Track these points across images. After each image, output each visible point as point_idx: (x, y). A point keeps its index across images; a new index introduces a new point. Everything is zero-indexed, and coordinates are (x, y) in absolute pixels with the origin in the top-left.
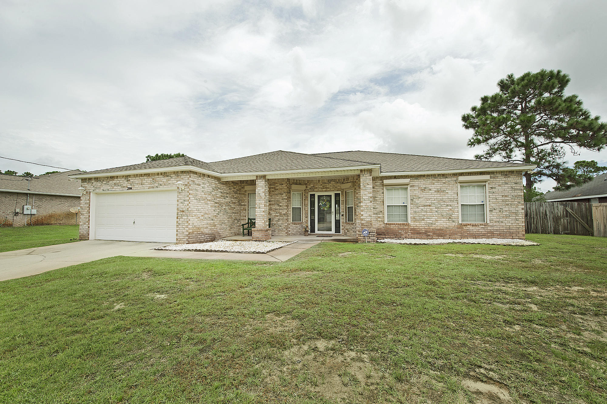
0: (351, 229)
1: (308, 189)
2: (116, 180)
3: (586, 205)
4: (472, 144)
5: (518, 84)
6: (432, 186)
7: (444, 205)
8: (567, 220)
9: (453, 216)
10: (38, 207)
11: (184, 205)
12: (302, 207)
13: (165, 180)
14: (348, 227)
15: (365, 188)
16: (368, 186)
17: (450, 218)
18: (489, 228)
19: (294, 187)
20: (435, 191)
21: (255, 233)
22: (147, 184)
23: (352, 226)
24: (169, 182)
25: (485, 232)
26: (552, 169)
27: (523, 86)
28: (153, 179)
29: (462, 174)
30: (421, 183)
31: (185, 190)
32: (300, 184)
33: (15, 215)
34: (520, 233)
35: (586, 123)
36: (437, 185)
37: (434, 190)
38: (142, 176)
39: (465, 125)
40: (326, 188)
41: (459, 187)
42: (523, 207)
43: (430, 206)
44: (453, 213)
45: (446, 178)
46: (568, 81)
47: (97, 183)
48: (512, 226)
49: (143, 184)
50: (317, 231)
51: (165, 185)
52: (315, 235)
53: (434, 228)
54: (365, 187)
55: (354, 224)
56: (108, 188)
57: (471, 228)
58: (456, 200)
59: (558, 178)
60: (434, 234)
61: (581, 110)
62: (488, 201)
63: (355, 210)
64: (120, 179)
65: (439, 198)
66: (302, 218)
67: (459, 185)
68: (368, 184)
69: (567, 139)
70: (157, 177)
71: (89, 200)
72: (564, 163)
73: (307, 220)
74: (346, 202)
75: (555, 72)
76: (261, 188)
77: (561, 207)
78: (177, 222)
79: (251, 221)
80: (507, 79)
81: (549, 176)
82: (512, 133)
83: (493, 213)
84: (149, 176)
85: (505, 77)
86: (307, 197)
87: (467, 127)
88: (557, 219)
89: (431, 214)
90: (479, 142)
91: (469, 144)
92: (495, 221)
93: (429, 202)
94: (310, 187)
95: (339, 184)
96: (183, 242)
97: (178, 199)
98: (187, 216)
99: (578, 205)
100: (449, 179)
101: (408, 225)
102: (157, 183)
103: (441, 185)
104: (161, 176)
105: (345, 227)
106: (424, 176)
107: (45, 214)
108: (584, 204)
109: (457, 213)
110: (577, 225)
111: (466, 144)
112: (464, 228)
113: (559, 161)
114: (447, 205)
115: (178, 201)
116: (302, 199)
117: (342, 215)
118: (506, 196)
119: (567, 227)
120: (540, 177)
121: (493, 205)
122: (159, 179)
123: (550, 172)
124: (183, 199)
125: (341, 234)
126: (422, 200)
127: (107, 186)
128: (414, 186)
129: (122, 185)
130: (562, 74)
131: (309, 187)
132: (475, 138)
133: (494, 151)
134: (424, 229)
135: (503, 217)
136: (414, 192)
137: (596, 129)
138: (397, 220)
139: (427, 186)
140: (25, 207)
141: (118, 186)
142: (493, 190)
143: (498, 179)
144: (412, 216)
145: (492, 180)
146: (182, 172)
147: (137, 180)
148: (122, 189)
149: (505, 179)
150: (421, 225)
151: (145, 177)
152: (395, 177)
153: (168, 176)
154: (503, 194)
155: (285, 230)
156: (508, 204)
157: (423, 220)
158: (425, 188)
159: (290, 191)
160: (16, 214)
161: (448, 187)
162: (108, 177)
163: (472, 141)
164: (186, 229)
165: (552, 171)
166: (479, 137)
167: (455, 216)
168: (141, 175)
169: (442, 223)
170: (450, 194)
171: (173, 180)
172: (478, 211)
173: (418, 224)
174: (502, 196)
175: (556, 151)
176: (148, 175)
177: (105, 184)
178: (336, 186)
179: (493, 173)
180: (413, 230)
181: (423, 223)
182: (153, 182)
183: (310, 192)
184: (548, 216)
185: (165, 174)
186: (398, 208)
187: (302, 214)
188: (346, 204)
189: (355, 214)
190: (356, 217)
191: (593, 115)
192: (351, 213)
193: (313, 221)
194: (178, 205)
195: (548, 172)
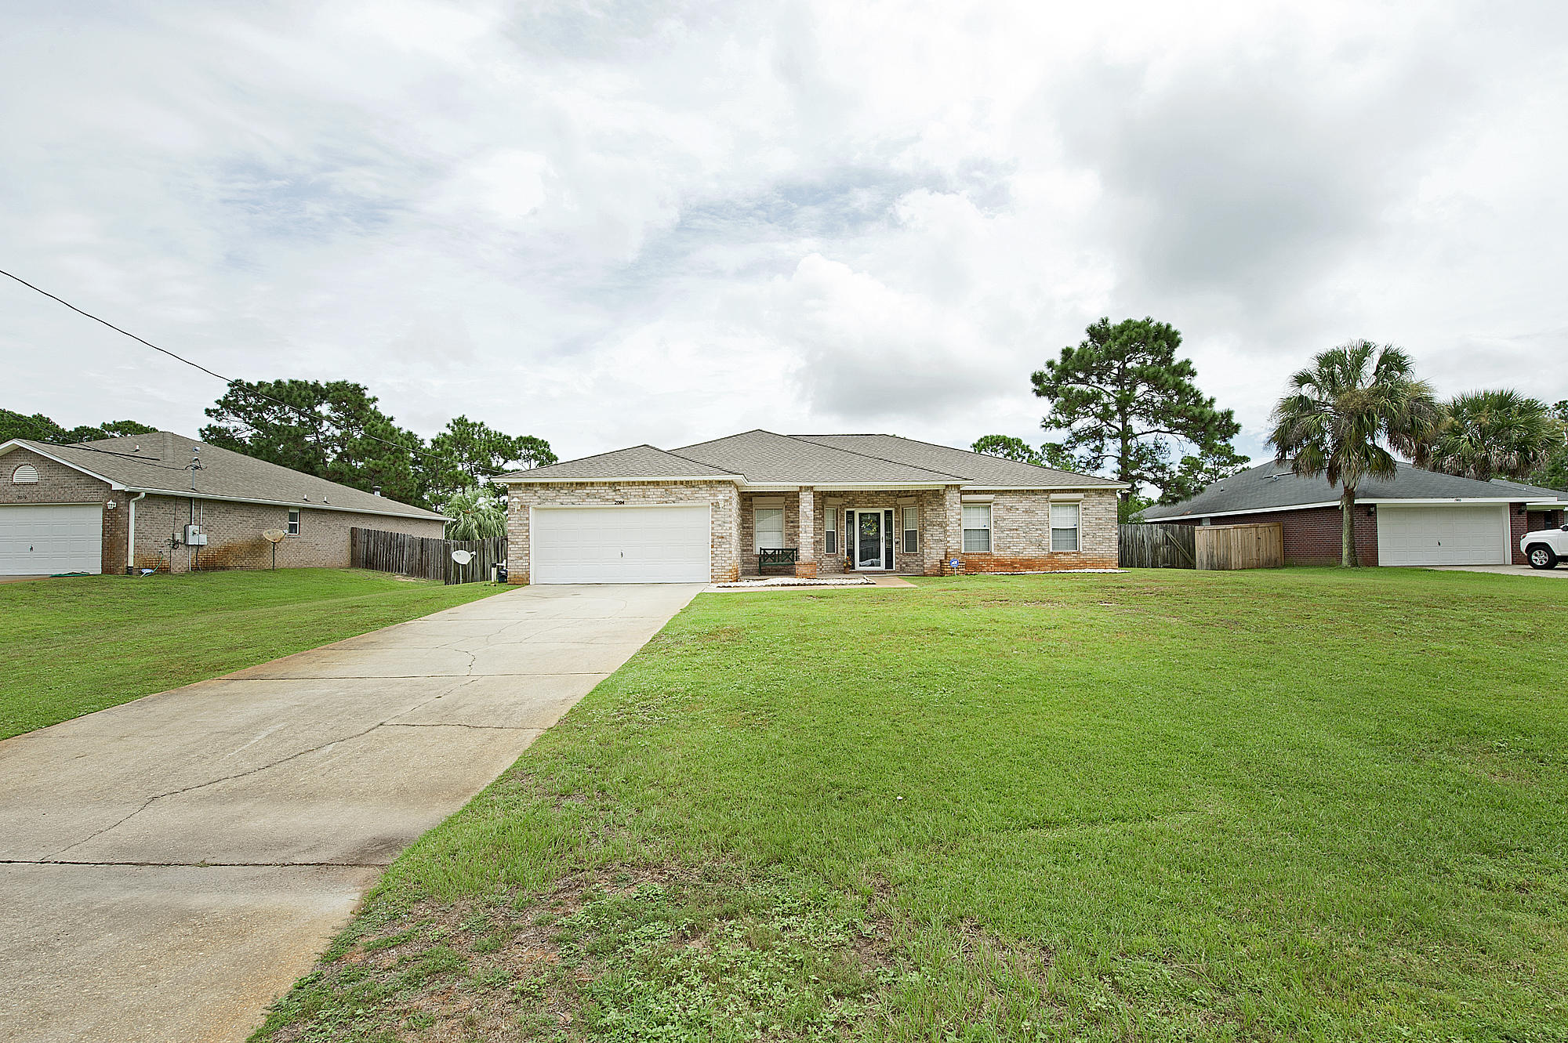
0: (913, 562)
1: (845, 502)
2: (590, 488)
3: (1188, 529)
4: (1046, 425)
5: (1115, 339)
6: (1020, 504)
7: (1033, 530)
8: (1167, 548)
9: (1043, 542)
10: (207, 529)
11: (725, 528)
12: (837, 531)
13: (688, 492)
14: (907, 559)
15: (952, 508)
16: (955, 506)
17: (1040, 545)
18: (1081, 557)
19: (830, 500)
20: (1023, 511)
21: (800, 568)
22: (654, 496)
23: (915, 558)
24: (696, 495)
25: (1077, 562)
26: (1156, 471)
27: (1121, 343)
28: (666, 490)
29: (1053, 491)
30: (1007, 500)
31: (726, 507)
32: (835, 496)
33: (173, 547)
34: (1113, 562)
35: (1197, 411)
36: (1025, 504)
37: (1022, 509)
38: (644, 485)
39: (1035, 390)
40: (873, 503)
41: (1050, 506)
42: (1117, 531)
43: (1017, 530)
44: (1044, 539)
45: (1036, 494)
46: (1179, 341)
47: (547, 492)
48: (1105, 554)
49: (646, 496)
50: (858, 568)
51: (689, 499)
52: (856, 572)
53: (1021, 558)
54: (951, 506)
55: (918, 555)
56: (572, 501)
57: (1062, 557)
58: (1047, 523)
59: (1164, 485)
60: (1021, 565)
61: (1192, 390)
62: (1081, 524)
63: (921, 535)
64: (599, 488)
65: (1027, 519)
66: (837, 548)
67: (1050, 504)
68: (956, 503)
69: (1173, 428)
70: (673, 487)
71: (528, 519)
72: (1171, 464)
73: (844, 551)
74: (903, 524)
75: (1164, 325)
76: (808, 504)
77: (1161, 531)
78: (712, 552)
79: (764, 552)
80: (1100, 323)
81: (1153, 482)
82: (1106, 416)
83: (1086, 539)
84: (658, 485)
85: (1096, 322)
86: (842, 516)
87: (1039, 394)
88: (1155, 548)
89: (1018, 540)
90: (1059, 425)
91: (1043, 426)
92: (1088, 548)
93: (1016, 525)
94: (848, 500)
95: (892, 497)
96: (724, 580)
97: (713, 520)
98: (730, 544)
99: (1179, 528)
100: (1040, 497)
101: (990, 554)
102: (673, 496)
103: (1030, 504)
104: (681, 486)
105: (901, 560)
106: (1010, 491)
107: (218, 544)
108: (1186, 526)
109: (1048, 539)
110: (1178, 554)
111: (1039, 424)
112: (1055, 557)
113: (1165, 461)
114: (1037, 529)
115: (713, 523)
116: (837, 517)
117: (897, 543)
118: (1100, 519)
119: (1168, 558)
120: (1140, 482)
121: (1086, 529)
122: (676, 490)
123: (1153, 477)
124: (723, 519)
125: (894, 569)
126: (1008, 522)
127: (570, 497)
128: (998, 504)
129: (604, 496)
130: (1173, 329)
131: (846, 500)
132: (1052, 417)
133: (1078, 438)
134: (1009, 560)
135: (1097, 544)
136: (998, 512)
137: (1207, 420)
138: (978, 549)
139: (1013, 504)
140: (191, 528)
141: (596, 498)
142: (1087, 511)
143: (1092, 499)
144: (995, 542)
145: (1086, 499)
146: (720, 482)
147: (633, 490)
148: (604, 503)
149: (1098, 499)
150: (1006, 555)
151: (649, 487)
152: (975, 492)
153: (693, 487)
154: (1097, 516)
155: (819, 564)
156: (1102, 528)
157: (1009, 548)
158: (1012, 507)
159: (823, 506)
160: (175, 544)
161: (1038, 507)
162: (572, 484)
163: (1048, 420)
164: (728, 562)
165: (1156, 476)
166: (1059, 416)
167: (1046, 542)
168: (643, 483)
169: (1031, 552)
170: (1040, 515)
171: (704, 493)
172: (1070, 535)
173: (1003, 552)
174: (1097, 518)
175: (1159, 448)
176: (657, 483)
178: (887, 500)
179: (1087, 490)
180: (997, 560)
181: (1008, 552)
182: (666, 494)
183: (847, 507)
184: (1146, 544)
185: (688, 484)
186: (978, 532)
187: (837, 541)
188: (903, 526)
189: (922, 540)
190: (921, 546)
191: (1206, 397)
192: (912, 540)
193: (851, 553)
194: (713, 528)
195: (1151, 476)
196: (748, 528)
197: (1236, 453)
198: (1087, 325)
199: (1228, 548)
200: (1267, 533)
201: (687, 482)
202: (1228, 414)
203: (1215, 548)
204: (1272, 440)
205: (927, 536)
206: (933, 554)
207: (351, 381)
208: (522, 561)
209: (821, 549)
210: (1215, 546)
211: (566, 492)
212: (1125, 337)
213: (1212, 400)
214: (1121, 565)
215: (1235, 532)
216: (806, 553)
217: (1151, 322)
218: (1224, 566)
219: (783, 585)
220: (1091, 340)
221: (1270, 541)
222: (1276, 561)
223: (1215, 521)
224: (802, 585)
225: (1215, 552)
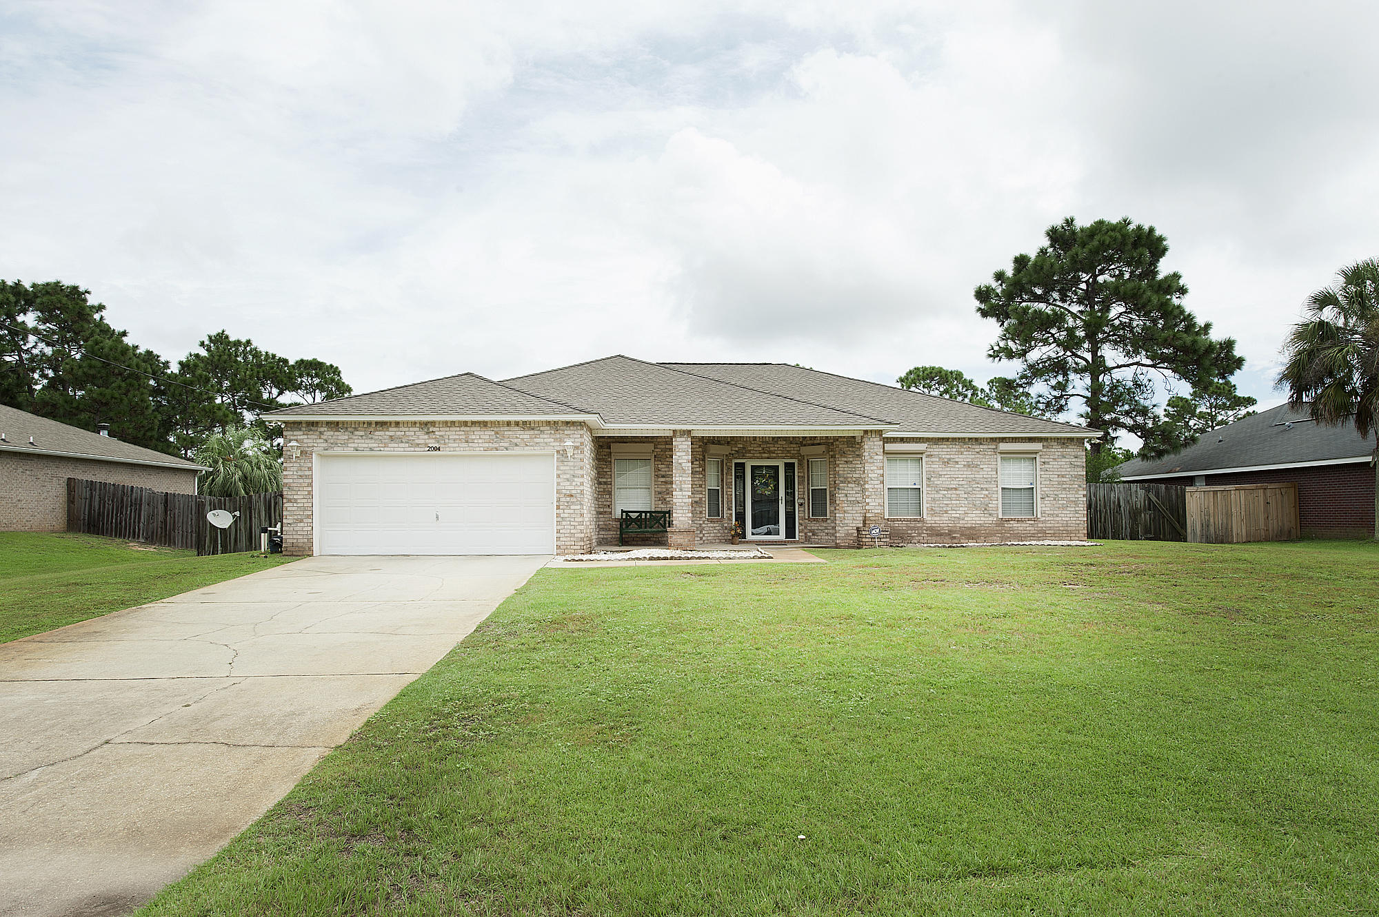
0: (822, 530)
1: (733, 452)
2: (395, 429)
3: (1176, 490)
4: (995, 355)
5: (1083, 245)
6: (960, 456)
7: (977, 489)
8: (1150, 515)
9: (990, 505)
11: (574, 483)
12: (723, 488)
13: (525, 436)
14: (814, 526)
15: (872, 461)
16: (876, 457)
17: (986, 509)
18: (1039, 525)
19: (713, 449)
20: (964, 465)
21: (674, 537)
22: (480, 441)
23: (825, 525)
24: (536, 440)
25: (1034, 532)
26: (1136, 416)
27: (1091, 251)
28: (497, 433)
29: (1003, 440)
30: (943, 451)
31: (576, 456)
32: (719, 443)
34: (1080, 532)
35: (1188, 339)
36: (965, 456)
37: (963, 463)
38: (466, 426)
39: (980, 309)
40: (770, 452)
41: (999, 459)
42: (1085, 493)
43: (956, 489)
44: (991, 502)
45: (981, 444)
46: (1165, 249)
47: (336, 433)
48: (1070, 522)
49: (470, 441)
50: (749, 537)
51: (527, 445)
52: (747, 542)
53: (962, 525)
54: (871, 458)
55: (829, 521)
56: (370, 445)
57: (1016, 525)
58: (994, 481)
59: (1144, 432)
60: (962, 535)
61: (1182, 312)
62: (1038, 483)
63: (833, 495)
64: (407, 429)
65: (969, 476)
66: (723, 511)
67: (999, 457)
68: (877, 454)
69: (1158, 360)
70: (506, 428)
71: (310, 469)
72: (1154, 406)
73: (731, 514)
74: (808, 480)
75: (1146, 227)
76: (684, 454)
77: (1141, 493)
78: (558, 515)
79: (627, 515)
80: (1064, 225)
81: (1131, 429)
82: (1071, 344)
83: (1046, 502)
84: (485, 426)
85: (1059, 222)
86: (729, 469)
87: (985, 314)
88: (1134, 514)
89: (958, 502)
90: (1010, 355)
91: (990, 356)
92: (1048, 514)
93: (955, 483)
94: (737, 449)
95: (795, 446)
96: (573, 551)
97: (559, 472)
98: (581, 504)
99: (1165, 488)
100: (985, 447)
101: (922, 521)
102: (507, 440)
103: (973, 456)
104: (517, 428)
105: (805, 527)
106: (948, 439)
108: (1174, 487)
109: (996, 502)
110: (1163, 522)
111: (986, 354)
112: (1006, 525)
113: (1147, 403)
114: (982, 488)
115: (558, 476)
116: (722, 471)
117: (801, 505)
118: (1063, 476)
119: (1150, 528)
120: (1115, 429)
121: (1045, 489)
122: (510, 433)
123: (1132, 423)
124: (572, 472)
125: (797, 539)
126: (944, 479)
127: (368, 441)
128: (932, 455)
129: (413, 440)
130: (1157, 233)
131: (734, 449)
132: (1002, 344)
133: (1036, 371)
134: (947, 528)
135: (1059, 508)
136: (933, 466)
137: (1201, 352)
138: (905, 514)
139: (952, 456)
141: (402, 442)
142: (1046, 466)
143: (1053, 450)
144: (928, 505)
145: (1045, 450)
146: (568, 423)
147: (453, 433)
148: (413, 449)
149: (1061, 450)
150: (943, 521)
151: (472, 429)
152: (902, 440)
153: (533, 429)
154: (1059, 473)
155: (699, 532)
156: (1065, 488)
157: (946, 512)
158: (949, 459)
159: (704, 456)
161: (984, 460)
162: (370, 423)
163: (996, 348)
164: (578, 527)
165: (1135, 421)
166: (1011, 343)
167: (993, 506)
168: (465, 423)
169: (974, 518)
170: (986, 471)
171: (547, 437)
172: (1024, 497)
173: (938, 519)
174: (1058, 475)
175: (1140, 386)
177: (362, 436)
178: (788, 449)
179: (1046, 439)
180: (931, 528)
181: (945, 517)
182: (497, 438)
183: (736, 458)
184: (1122, 509)
185: (525, 425)
186: (905, 492)
187: (723, 501)
188: (808, 484)
189: (833, 502)
190: (833, 509)
191: (1200, 321)
192: (820, 502)
193: (741, 517)
194: (558, 484)
195: (1129, 421)
196: (605, 483)
197: (1240, 393)
198: (1047, 227)
199: (1229, 515)
200: (1279, 496)
201: (525, 423)
202: (1229, 345)
203: (1212, 515)
204: (1284, 377)
205: (840, 496)
206: (847, 519)
207: (67, 282)
208: (302, 524)
209: (701, 512)
210: (1211, 512)
211: (362, 433)
212: (1095, 243)
213: (1208, 326)
214: (1091, 535)
215: (1237, 496)
216: (682, 517)
217: (1129, 224)
218: (1221, 537)
219: (651, 559)
220: (1052, 246)
221: (1282, 507)
222: (1290, 532)
223: (1210, 480)
224: (676, 559)
225: (1212, 520)
